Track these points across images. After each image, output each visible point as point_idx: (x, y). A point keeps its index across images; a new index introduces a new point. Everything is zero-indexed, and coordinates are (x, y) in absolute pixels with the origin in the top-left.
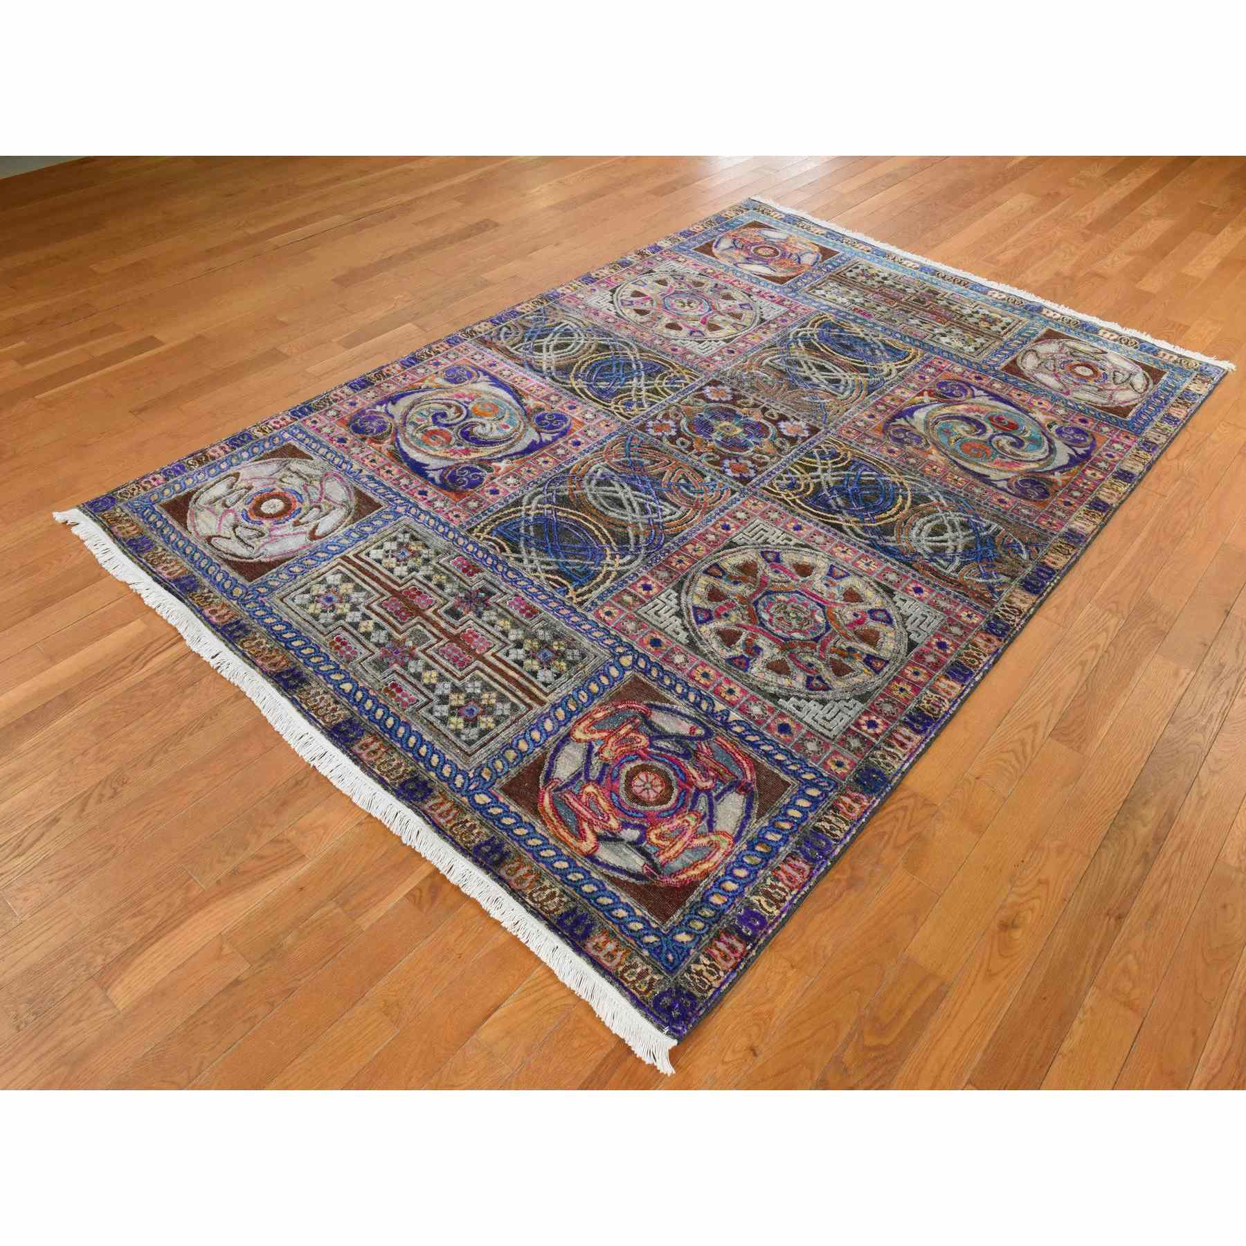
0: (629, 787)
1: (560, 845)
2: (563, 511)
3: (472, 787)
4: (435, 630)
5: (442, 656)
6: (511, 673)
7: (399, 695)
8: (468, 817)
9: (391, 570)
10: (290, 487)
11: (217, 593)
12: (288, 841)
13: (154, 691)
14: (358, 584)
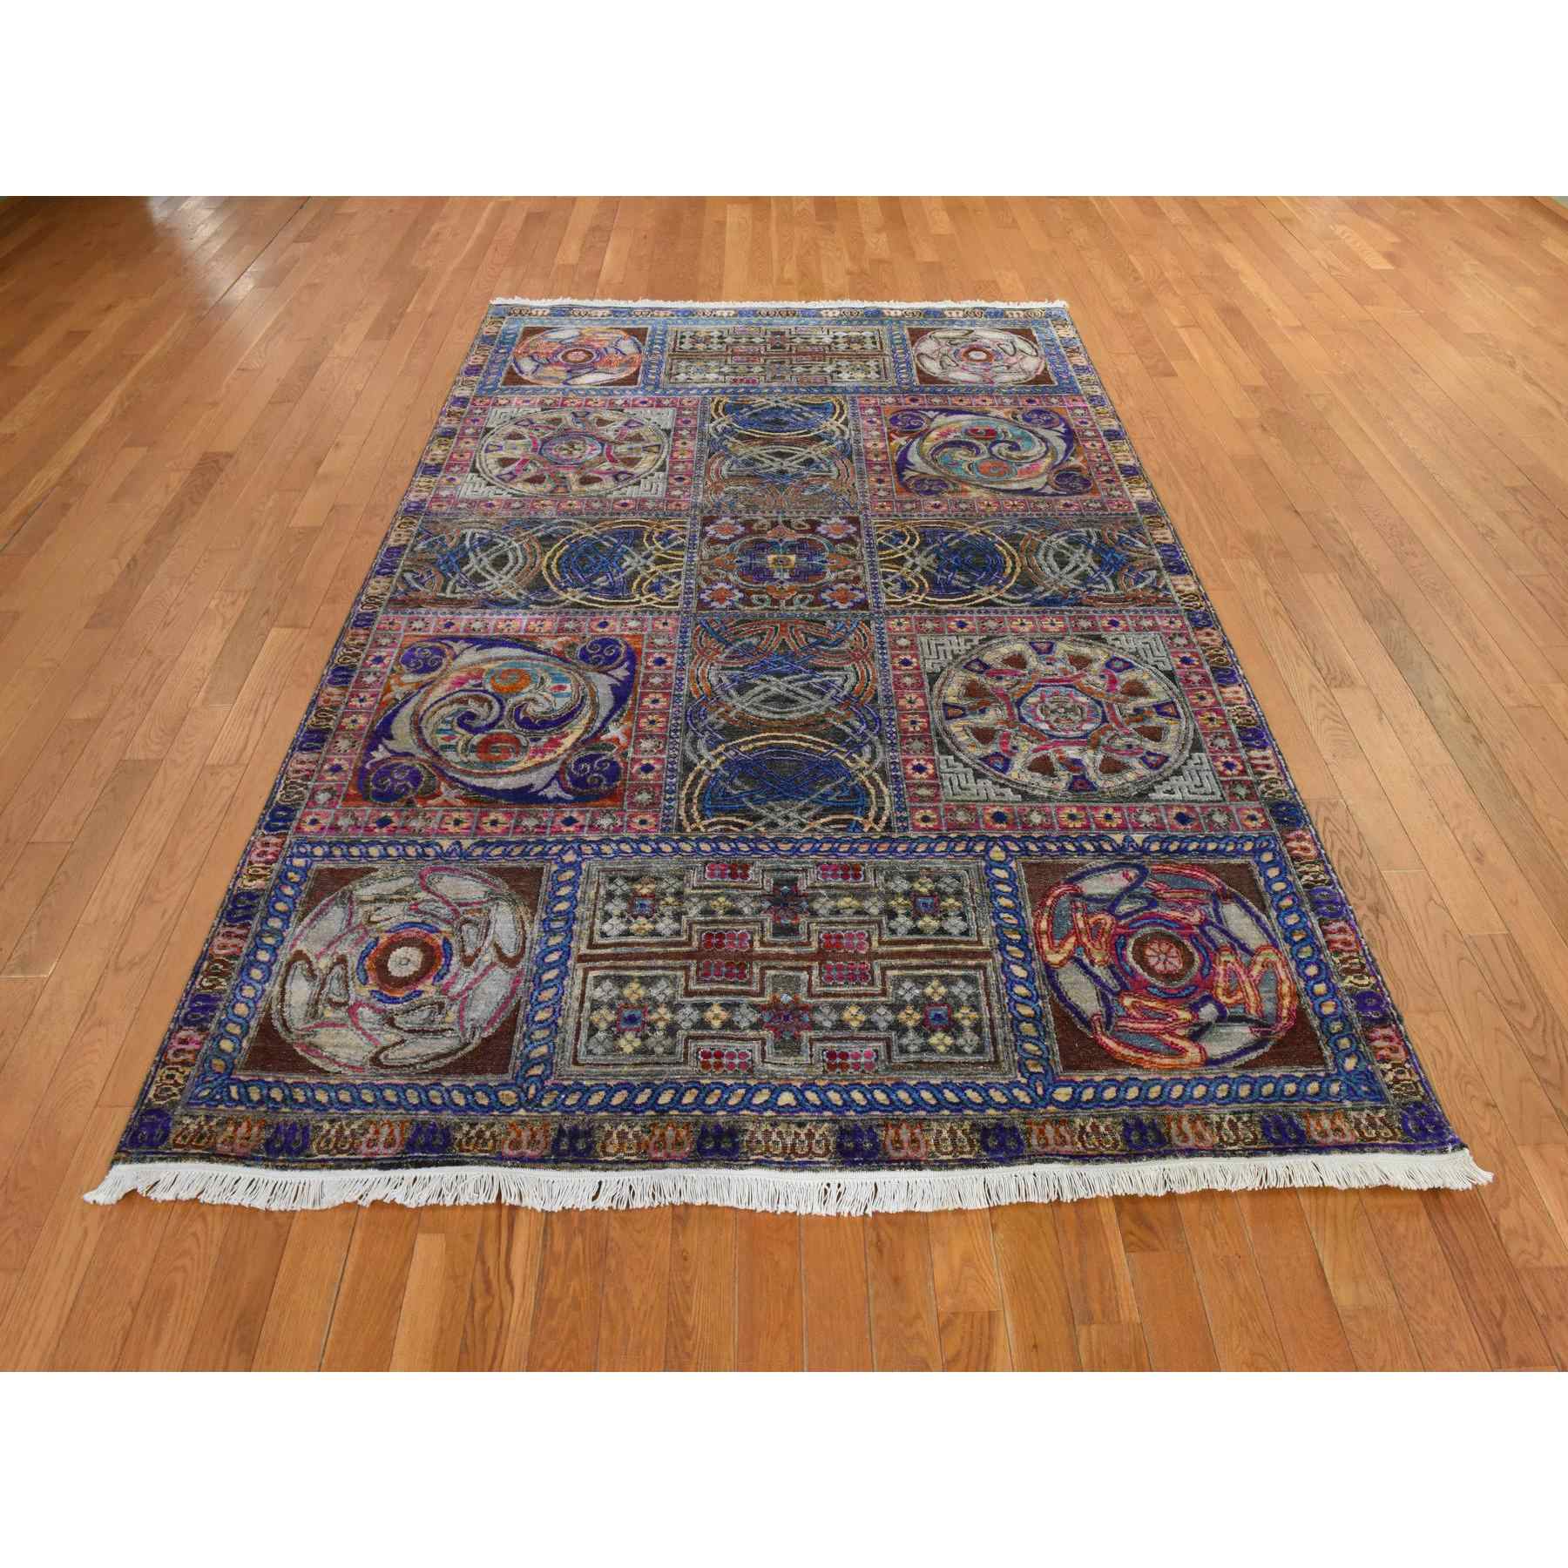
0: (1151, 970)
1: (1176, 1074)
2: (745, 743)
3: (1040, 1091)
4: (788, 964)
5: (835, 985)
6: (921, 948)
7: (850, 1061)
8: (1078, 1121)
9: (654, 933)
10: (394, 922)
11: (485, 1119)
12: (955, 1314)
13: (568, 1301)
14: (640, 978)
